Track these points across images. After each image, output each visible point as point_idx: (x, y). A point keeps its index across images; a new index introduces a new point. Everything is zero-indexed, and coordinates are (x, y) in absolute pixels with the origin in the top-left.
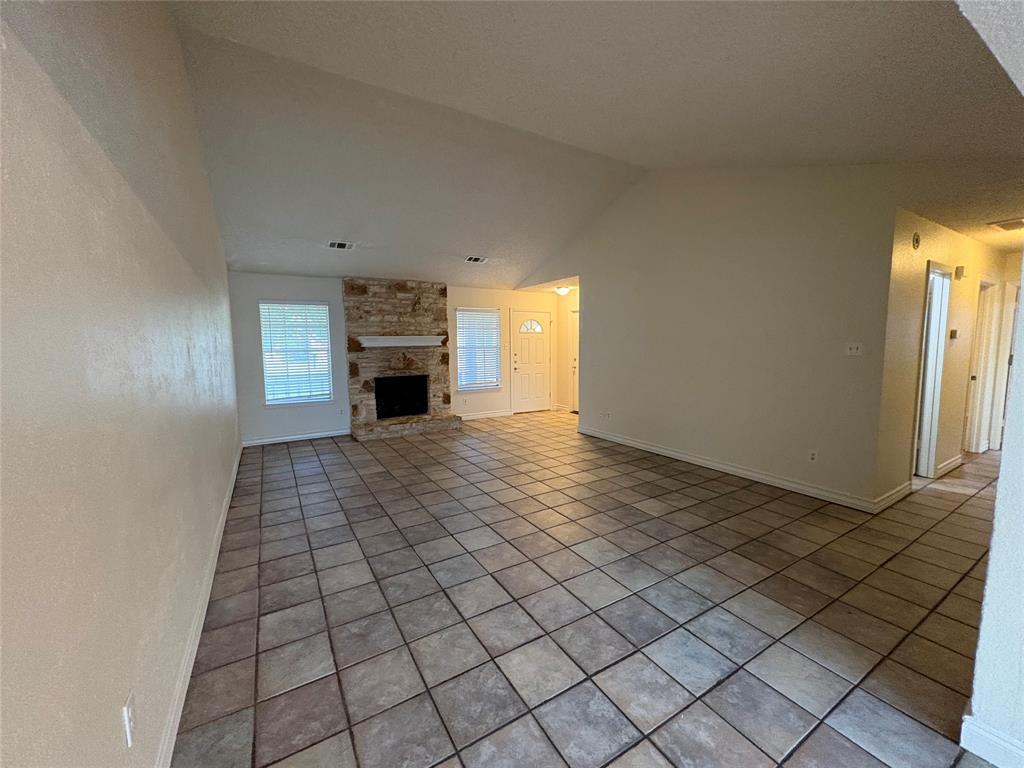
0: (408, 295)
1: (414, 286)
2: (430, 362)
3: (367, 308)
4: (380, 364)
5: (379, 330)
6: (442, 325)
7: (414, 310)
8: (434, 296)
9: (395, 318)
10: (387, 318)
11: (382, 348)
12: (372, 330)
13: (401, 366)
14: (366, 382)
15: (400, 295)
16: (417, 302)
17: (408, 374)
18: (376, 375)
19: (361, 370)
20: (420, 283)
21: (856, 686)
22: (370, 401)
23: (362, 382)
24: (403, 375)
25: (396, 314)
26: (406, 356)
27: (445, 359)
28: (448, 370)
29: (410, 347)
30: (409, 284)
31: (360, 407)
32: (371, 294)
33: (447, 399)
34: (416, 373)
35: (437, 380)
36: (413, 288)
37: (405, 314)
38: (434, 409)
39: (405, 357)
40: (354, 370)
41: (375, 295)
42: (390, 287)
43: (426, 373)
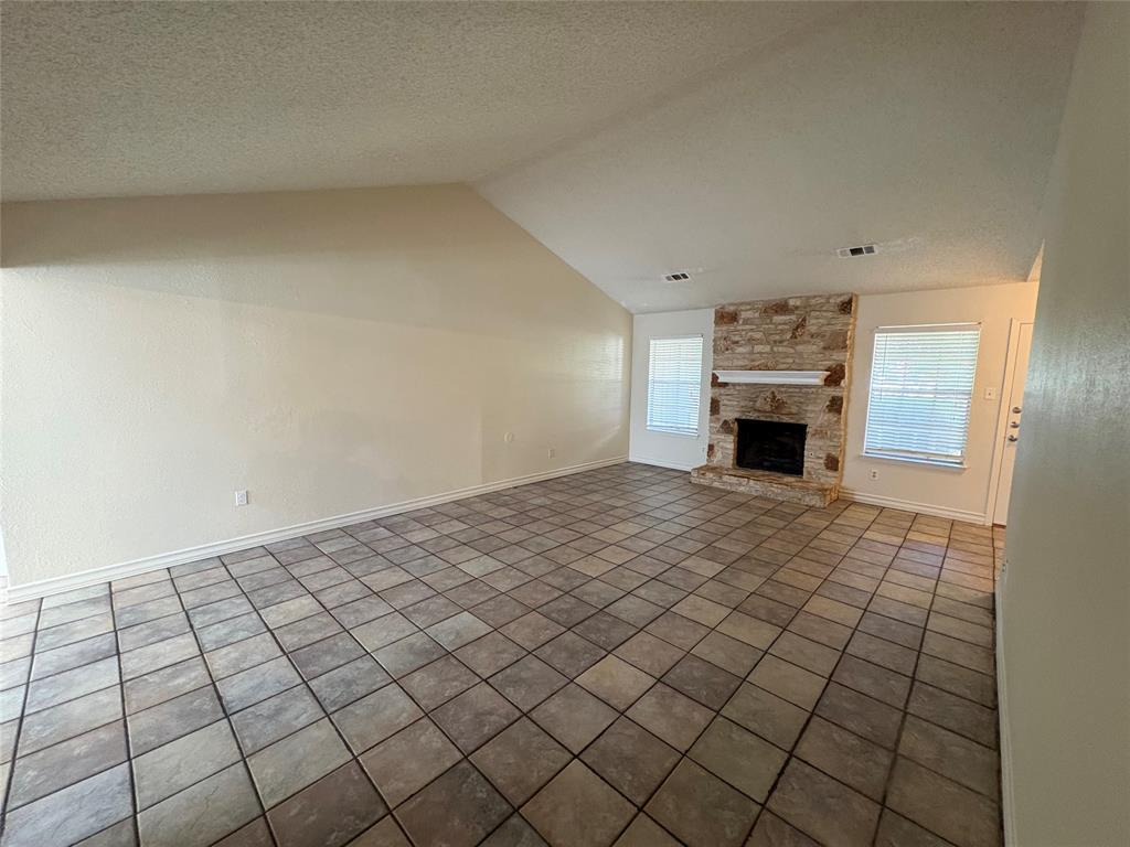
0: (788, 317)
1: (798, 303)
2: (809, 408)
3: (737, 338)
4: (742, 404)
5: (746, 362)
6: (837, 356)
7: (794, 336)
8: (830, 315)
9: (768, 348)
10: (758, 348)
11: (746, 385)
12: (736, 363)
13: (768, 408)
14: (726, 422)
15: (778, 319)
16: (802, 325)
17: (776, 419)
18: (737, 415)
19: (722, 408)
20: (808, 298)
21: (135, 812)
22: (728, 444)
23: (721, 423)
24: (769, 419)
25: (768, 343)
26: (776, 396)
27: (836, 405)
28: (838, 422)
29: (783, 386)
30: (792, 303)
31: (716, 448)
32: (741, 322)
33: (833, 464)
34: (786, 419)
35: (820, 433)
36: (797, 308)
37: (781, 342)
38: (809, 473)
39: (774, 397)
40: (715, 407)
41: (746, 322)
42: (765, 311)
43: (803, 422)
